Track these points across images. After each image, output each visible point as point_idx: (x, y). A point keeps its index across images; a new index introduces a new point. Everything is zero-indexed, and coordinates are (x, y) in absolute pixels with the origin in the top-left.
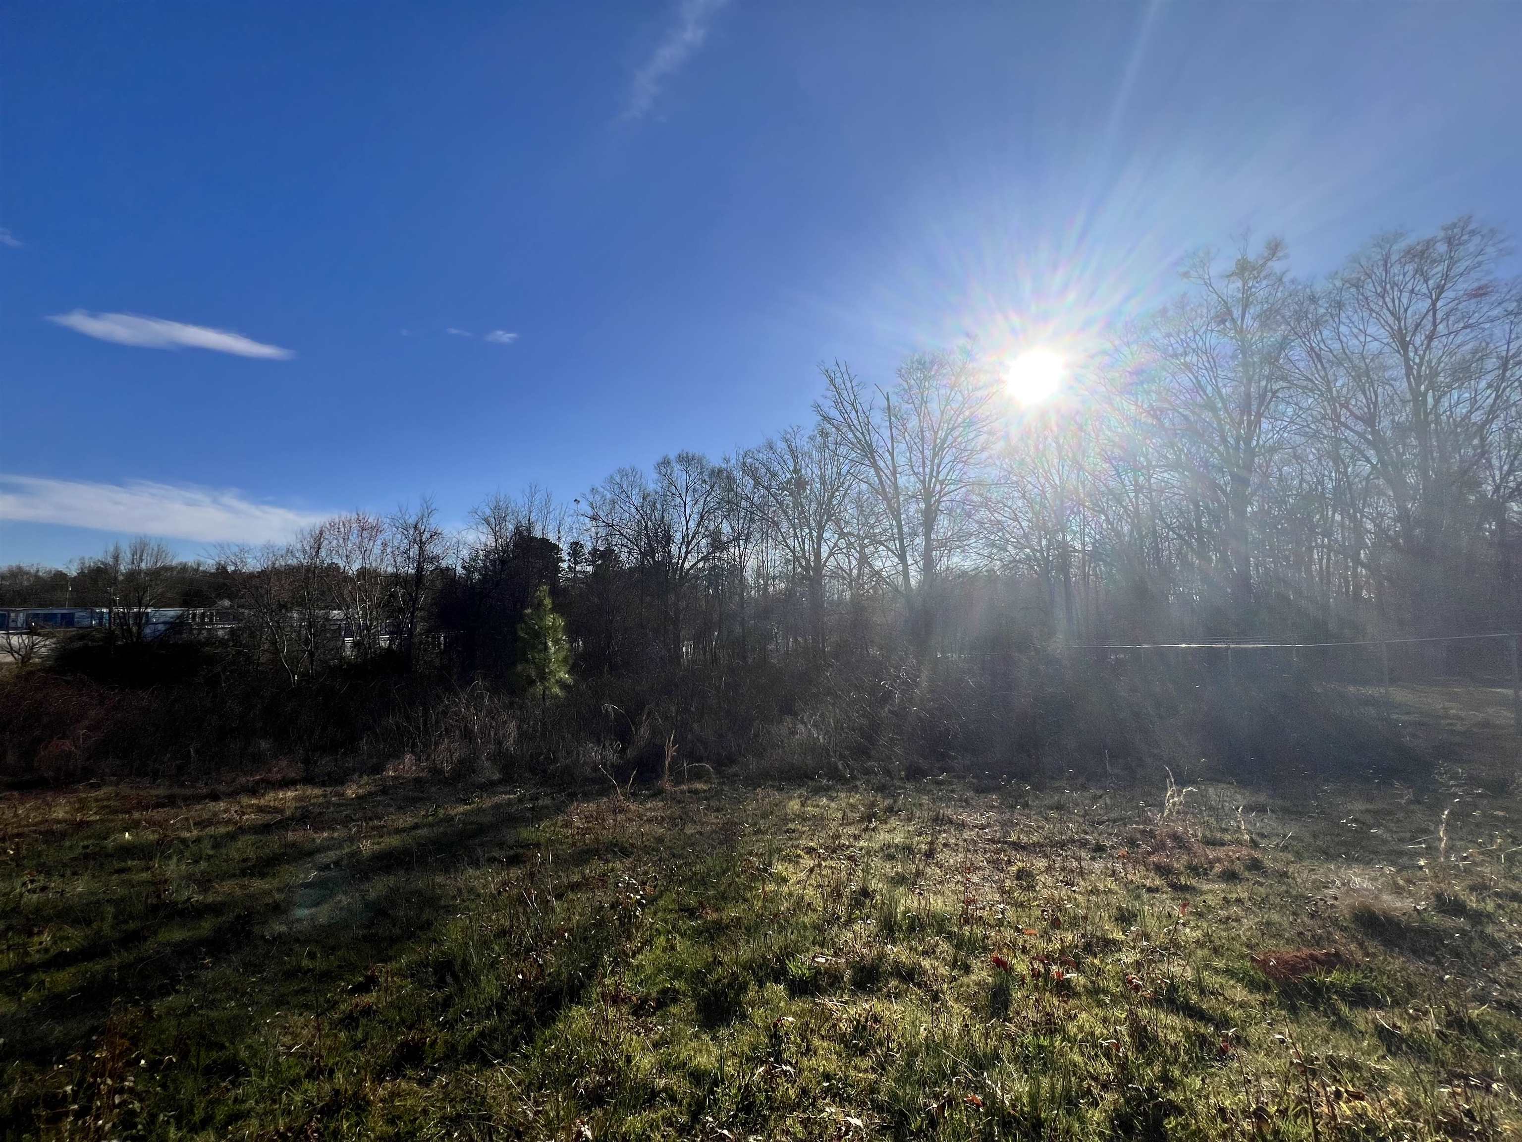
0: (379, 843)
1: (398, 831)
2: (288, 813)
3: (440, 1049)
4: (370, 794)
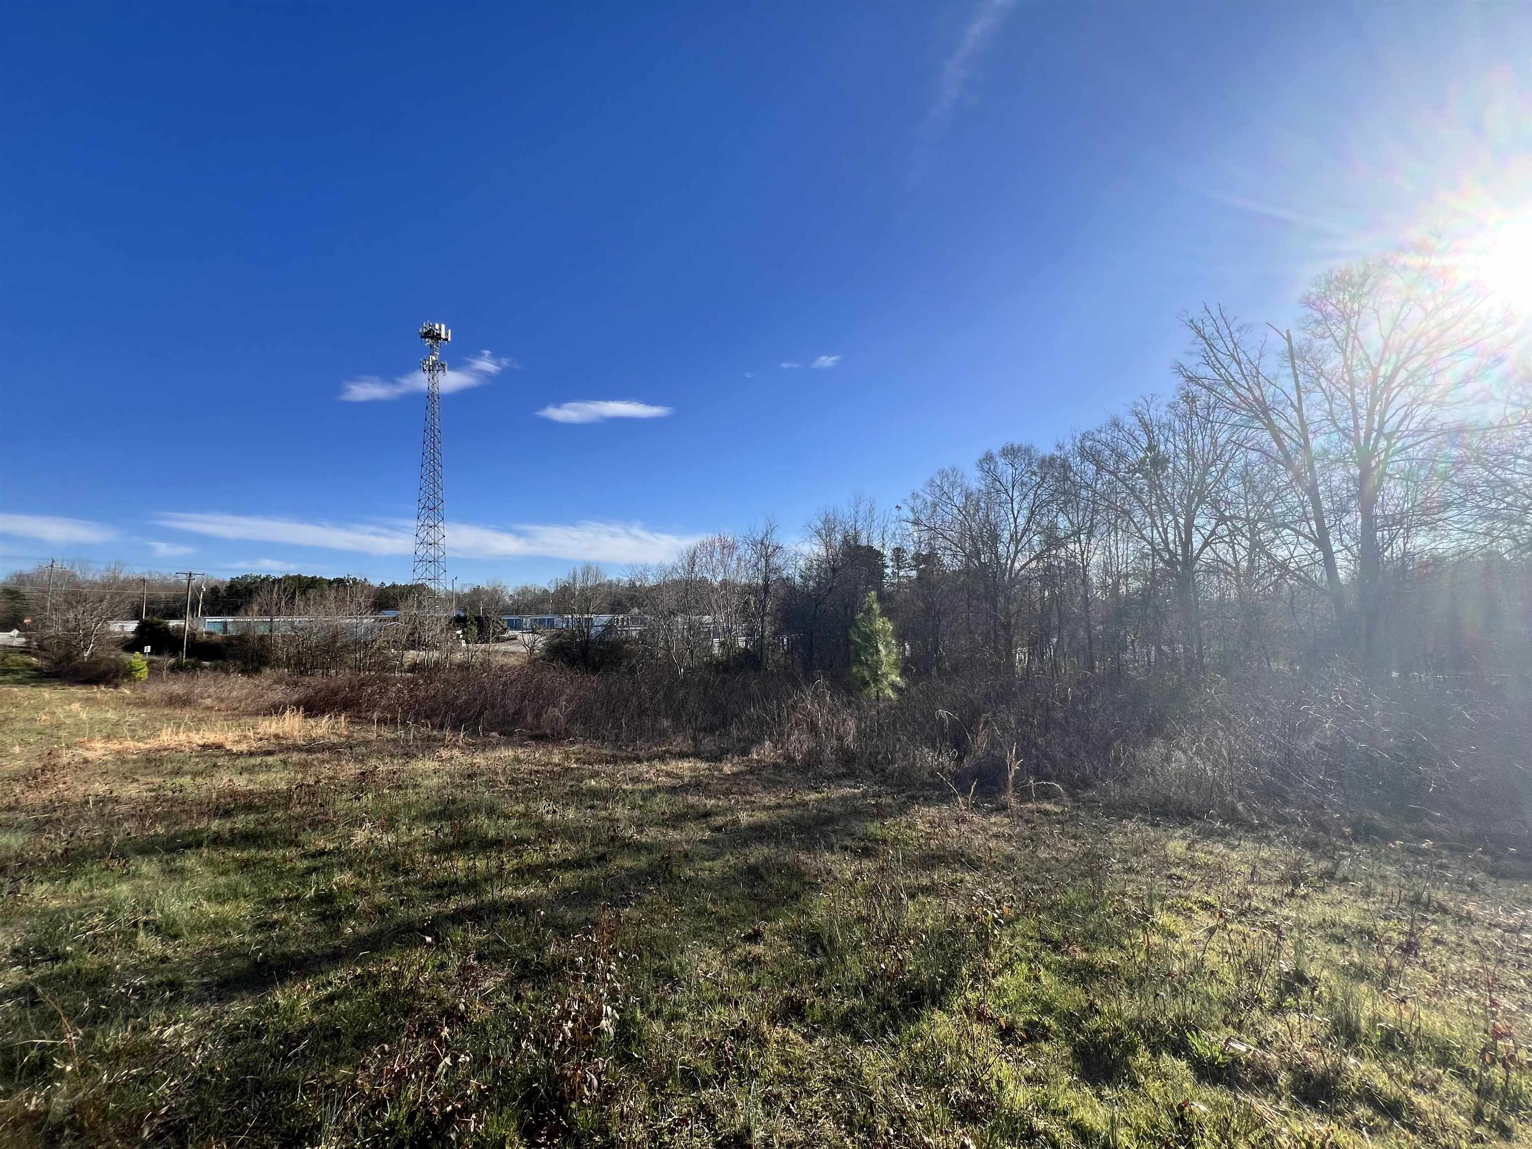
0: (752, 816)
1: (766, 808)
2: (686, 780)
3: (818, 1013)
4: (742, 772)
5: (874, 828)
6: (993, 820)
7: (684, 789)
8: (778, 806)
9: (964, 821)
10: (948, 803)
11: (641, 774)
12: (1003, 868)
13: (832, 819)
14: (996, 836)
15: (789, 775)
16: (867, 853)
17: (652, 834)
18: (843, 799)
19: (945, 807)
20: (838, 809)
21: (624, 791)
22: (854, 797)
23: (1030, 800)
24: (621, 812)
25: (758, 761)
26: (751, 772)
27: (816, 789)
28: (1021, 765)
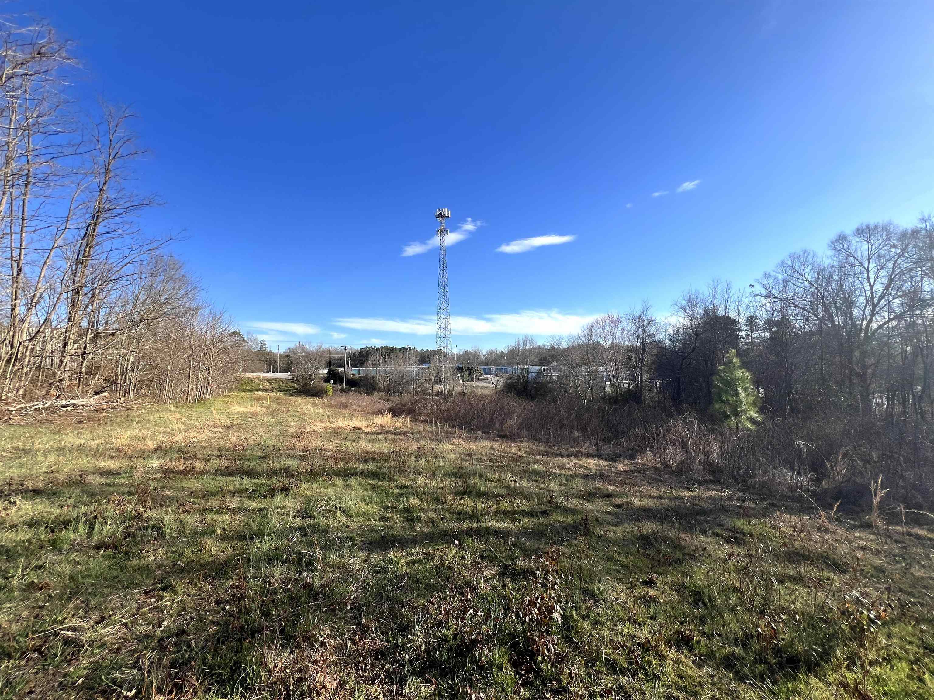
5: (741, 523)
6: (857, 534)
7: (593, 477)
8: (660, 497)
9: (827, 531)
10: (808, 514)
11: (564, 464)
12: (872, 576)
13: (703, 512)
14: (863, 549)
15: (666, 476)
16: (738, 542)
17: (573, 503)
18: (711, 498)
19: (805, 517)
20: (708, 506)
21: (555, 474)
22: (721, 498)
23: (897, 524)
24: (554, 486)
25: (643, 465)
26: (638, 471)
27: (689, 489)
28: (887, 494)
